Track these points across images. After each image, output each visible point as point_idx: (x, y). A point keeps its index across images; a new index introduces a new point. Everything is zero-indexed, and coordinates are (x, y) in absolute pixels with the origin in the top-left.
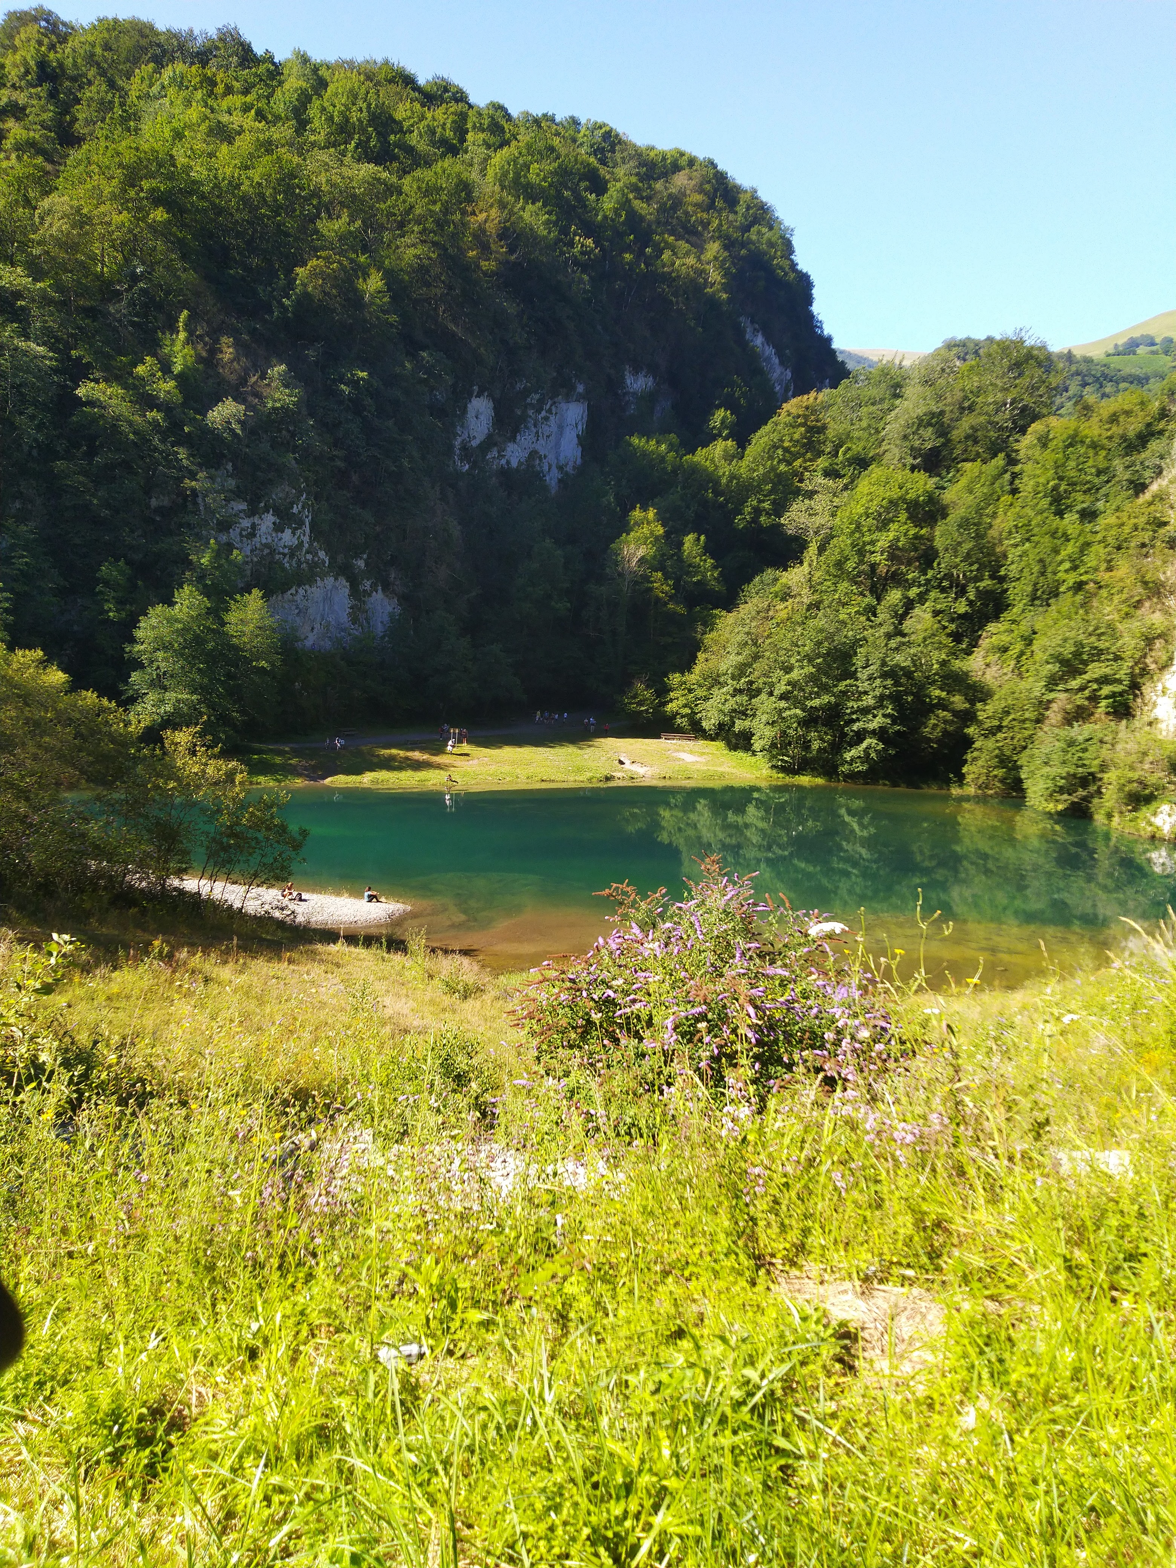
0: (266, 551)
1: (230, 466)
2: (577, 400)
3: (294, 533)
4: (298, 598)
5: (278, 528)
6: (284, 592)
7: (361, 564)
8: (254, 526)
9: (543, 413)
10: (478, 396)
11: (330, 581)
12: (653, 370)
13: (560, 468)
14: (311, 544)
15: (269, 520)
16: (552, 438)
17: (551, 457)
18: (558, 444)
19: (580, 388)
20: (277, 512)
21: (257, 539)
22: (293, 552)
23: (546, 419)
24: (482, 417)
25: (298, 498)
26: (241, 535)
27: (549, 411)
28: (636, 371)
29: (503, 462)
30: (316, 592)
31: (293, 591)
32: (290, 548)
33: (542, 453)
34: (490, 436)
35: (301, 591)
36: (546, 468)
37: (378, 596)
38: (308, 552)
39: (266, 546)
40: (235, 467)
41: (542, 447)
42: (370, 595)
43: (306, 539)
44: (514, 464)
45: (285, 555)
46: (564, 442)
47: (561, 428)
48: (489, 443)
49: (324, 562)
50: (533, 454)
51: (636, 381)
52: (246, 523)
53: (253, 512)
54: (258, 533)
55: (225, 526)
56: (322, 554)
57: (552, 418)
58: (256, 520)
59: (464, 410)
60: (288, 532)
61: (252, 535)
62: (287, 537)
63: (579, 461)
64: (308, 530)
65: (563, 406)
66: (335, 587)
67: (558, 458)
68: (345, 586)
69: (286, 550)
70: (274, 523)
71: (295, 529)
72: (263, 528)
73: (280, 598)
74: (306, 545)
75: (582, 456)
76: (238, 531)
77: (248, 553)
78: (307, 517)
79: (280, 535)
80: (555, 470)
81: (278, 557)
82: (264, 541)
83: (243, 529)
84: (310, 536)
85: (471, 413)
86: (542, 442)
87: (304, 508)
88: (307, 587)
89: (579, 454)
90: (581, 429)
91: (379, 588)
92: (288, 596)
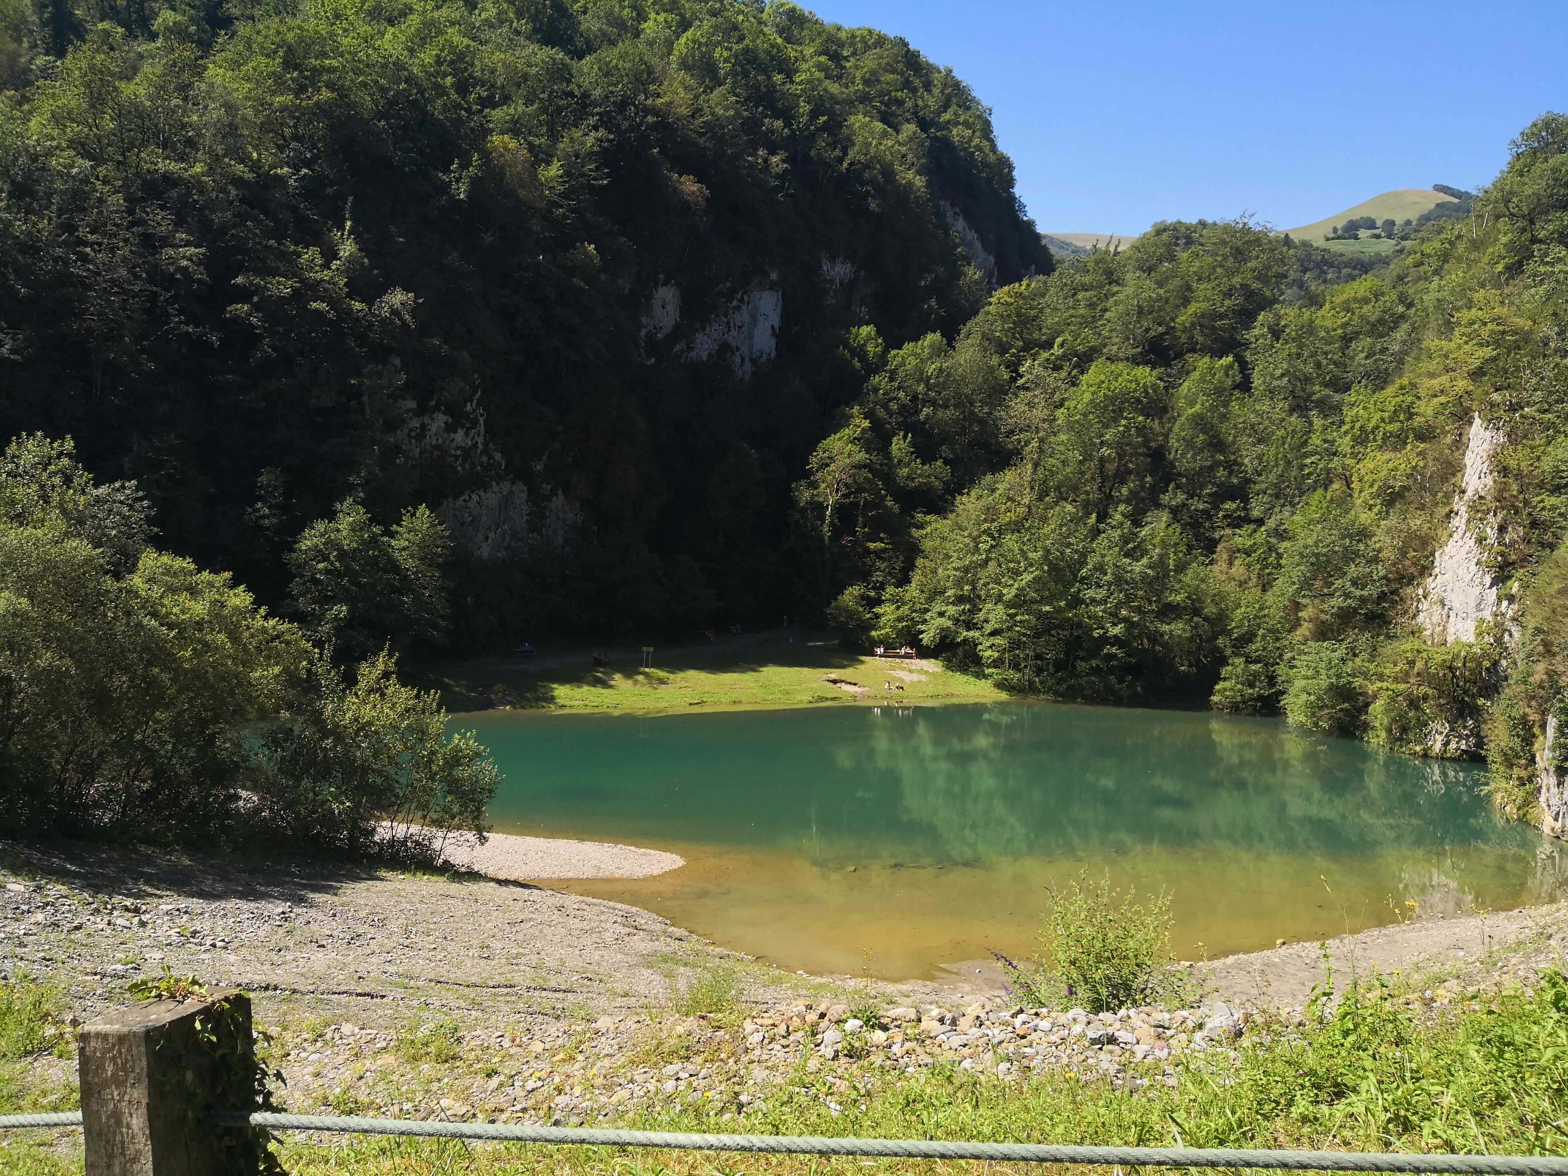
0: (436, 453)
1: (397, 362)
2: (771, 288)
3: (467, 434)
4: (470, 504)
5: (450, 428)
6: (456, 497)
7: (540, 465)
8: (423, 426)
9: (735, 303)
10: (665, 284)
11: (506, 487)
12: (851, 256)
13: (753, 361)
14: (485, 444)
15: (440, 420)
16: (745, 328)
17: (744, 349)
18: (750, 336)
19: (774, 276)
20: (449, 411)
21: (427, 441)
22: (467, 452)
23: (738, 308)
24: (669, 308)
25: (472, 395)
26: (409, 435)
27: (741, 300)
28: (833, 259)
29: (693, 354)
30: (491, 498)
31: (466, 496)
32: (463, 449)
33: (734, 344)
34: (676, 327)
35: (475, 497)
36: (738, 360)
37: (559, 500)
38: (481, 455)
39: (436, 447)
40: (404, 363)
41: (733, 338)
42: (550, 500)
43: (480, 440)
44: (704, 355)
45: (456, 457)
46: (757, 332)
47: (754, 319)
48: (677, 332)
49: (500, 465)
50: (725, 348)
51: (833, 267)
52: (415, 423)
53: (422, 410)
54: (428, 433)
55: (391, 426)
56: (498, 456)
57: (744, 307)
58: (426, 420)
59: (650, 297)
60: (461, 433)
61: (421, 436)
62: (459, 437)
63: (773, 354)
64: (482, 430)
65: (756, 294)
66: (511, 493)
67: (751, 351)
68: (522, 491)
69: (459, 452)
70: (446, 423)
71: (469, 429)
72: (434, 428)
73: (451, 505)
74: (480, 446)
75: (777, 348)
76: (406, 431)
77: (417, 455)
78: (482, 415)
79: (452, 435)
80: (748, 363)
81: (449, 459)
82: (434, 442)
83: (411, 430)
84: (485, 436)
85: (657, 303)
86: (733, 333)
87: (478, 405)
88: (481, 492)
89: (774, 346)
90: (775, 319)
91: (560, 492)
92: (460, 502)
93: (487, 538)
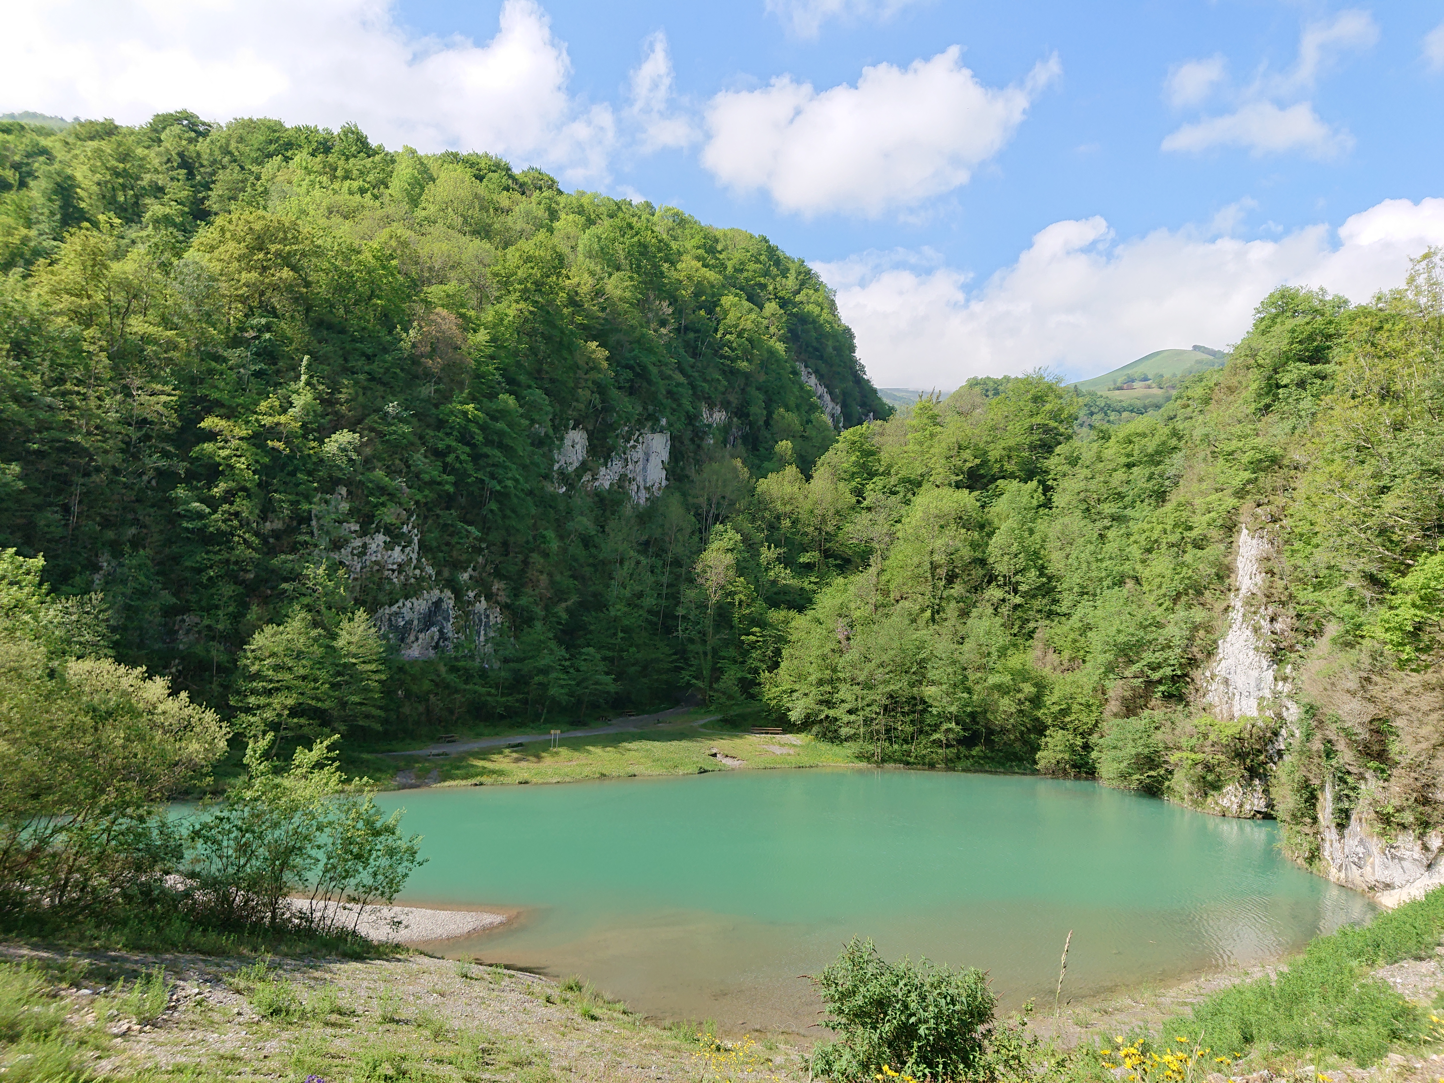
0: (376, 568)
1: (344, 491)
2: (661, 432)
3: (403, 551)
4: (404, 610)
5: (388, 547)
6: (391, 605)
7: (466, 576)
8: (365, 546)
9: (632, 443)
10: (574, 428)
11: (435, 594)
12: (726, 405)
13: (647, 489)
14: (419, 560)
15: (381, 538)
16: (640, 463)
17: (639, 479)
18: (645, 469)
19: (664, 422)
20: (388, 531)
21: (368, 557)
22: (402, 568)
23: (634, 447)
24: (578, 447)
25: (408, 519)
26: (352, 553)
27: (637, 441)
28: (711, 408)
29: (597, 484)
30: (423, 604)
31: (400, 604)
32: (400, 565)
33: (631, 476)
34: (583, 464)
35: (408, 604)
36: (635, 488)
37: (482, 605)
38: (415, 568)
39: (376, 563)
40: (349, 492)
41: (631, 471)
42: (473, 605)
43: (414, 556)
44: (607, 484)
45: (393, 571)
46: (650, 466)
47: (648, 455)
48: (584, 467)
49: (430, 577)
50: (623, 477)
51: (711, 415)
52: (358, 543)
53: (364, 532)
54: (369, 551)
55: (337, 545)
56: (429, 569)
57: (639, 446)
58: (367, 539)
59: (562, 439)
60: (398, 549)
61: (363, 554)
62: (397, 554)
63: (664, 483)
64: (416, 548)
65: (650, 436)
66: (440, 600)
67: (645, 481)
68: (450, 598)
69: (395, 567)
70: (385, 542)
71: (404, 547)
72: (374, 547)
73: (387, 611)
74: (415, 561)
75: (667, 479)
76: (349, 550)
77: (358, 569)
78: (416, 535)
79: (390, 552)
80: (643, 491)
81: (386, 573)
82: (374, 559)
83: (354, 548)
84: (419, 553)
85: (567, 442)
86: (630, 466)
87: (413, 527)
88: (414, 600)
89: (664, 477)
90: (665, 456)
91: (483, 599)
92: (395, 608)
93: (417, 639)
